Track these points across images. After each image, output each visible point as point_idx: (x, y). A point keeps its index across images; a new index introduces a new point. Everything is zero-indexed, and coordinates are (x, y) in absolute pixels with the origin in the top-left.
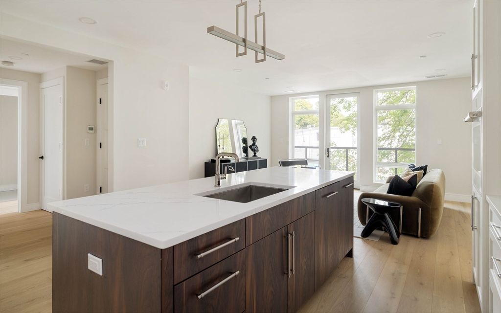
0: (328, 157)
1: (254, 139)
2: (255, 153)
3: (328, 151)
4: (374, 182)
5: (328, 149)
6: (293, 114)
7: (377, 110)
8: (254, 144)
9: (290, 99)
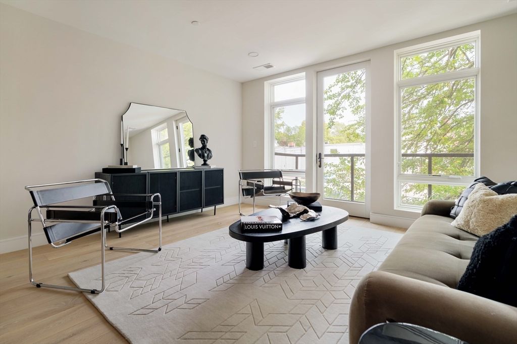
0: (320, 166)
1: (203, 138)
2: (205, 161)
3: (320, 157)
4: (395, 208)
5: (320, 154)
6: (271, 106)
7: (400, 87)
8: (204, 147)
9: (267, 84)
